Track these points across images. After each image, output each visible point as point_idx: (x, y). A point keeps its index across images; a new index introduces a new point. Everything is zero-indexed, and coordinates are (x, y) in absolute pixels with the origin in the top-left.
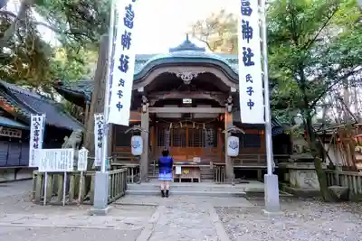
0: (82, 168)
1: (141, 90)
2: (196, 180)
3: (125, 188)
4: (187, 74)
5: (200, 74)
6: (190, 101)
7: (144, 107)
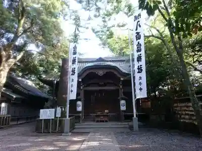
0: (59, 115)
1: (80, 80)
2: (106, 121)
3: (74, 126)
4: (101, 73)
5: (107, 72)
6: (103, 83)
7: (82, 87)
